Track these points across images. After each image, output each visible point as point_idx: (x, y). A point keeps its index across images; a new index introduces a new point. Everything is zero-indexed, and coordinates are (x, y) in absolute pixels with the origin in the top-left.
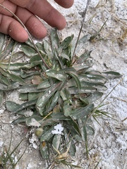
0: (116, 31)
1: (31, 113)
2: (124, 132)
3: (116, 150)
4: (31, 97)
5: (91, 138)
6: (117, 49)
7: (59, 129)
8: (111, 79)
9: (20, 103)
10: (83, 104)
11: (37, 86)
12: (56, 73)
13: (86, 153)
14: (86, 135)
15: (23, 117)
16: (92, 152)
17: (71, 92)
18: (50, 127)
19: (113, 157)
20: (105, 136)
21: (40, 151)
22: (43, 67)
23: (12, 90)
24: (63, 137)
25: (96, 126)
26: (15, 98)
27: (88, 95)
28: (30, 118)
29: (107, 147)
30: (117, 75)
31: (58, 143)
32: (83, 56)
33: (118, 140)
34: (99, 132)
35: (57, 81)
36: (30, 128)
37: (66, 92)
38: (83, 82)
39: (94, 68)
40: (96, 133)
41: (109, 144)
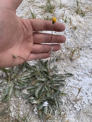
0: (68, 53)
1: (33, 98)
2: (77, 102)
3: (74, 111)
4: (32, 91)
5: (62, 107)
6: (70, 62)
7: (46, 104)
8: (68, 77)
9: (28, 94)
10: (56, 91)
11: (34, 85)
12: (42, 78)
13: (60, 114)
14: (58, 105)
15: (30, 100)
16: (62, 113)
17: (50, 86)
18: (42, 103)
19: (74, 115)
20: (68, 105)
21: (39, 115)
22: (36, 76)
23: (24, 89)
24: (48, 107)
25: (63, 101)
26: (25, 92)
27: (58, 86)
28: (33, 100)
29: (70, 110)
30: (71, 75)
31: (46, 110)
32: (53, 68)
33: (75, 106)
34: (65, 103)
35: (43, 82)
36: (33, 104)
37: (47, 86)
38: (55, 80)
39: (59, 73)
40: (64, 104)
41: (71, 109)
